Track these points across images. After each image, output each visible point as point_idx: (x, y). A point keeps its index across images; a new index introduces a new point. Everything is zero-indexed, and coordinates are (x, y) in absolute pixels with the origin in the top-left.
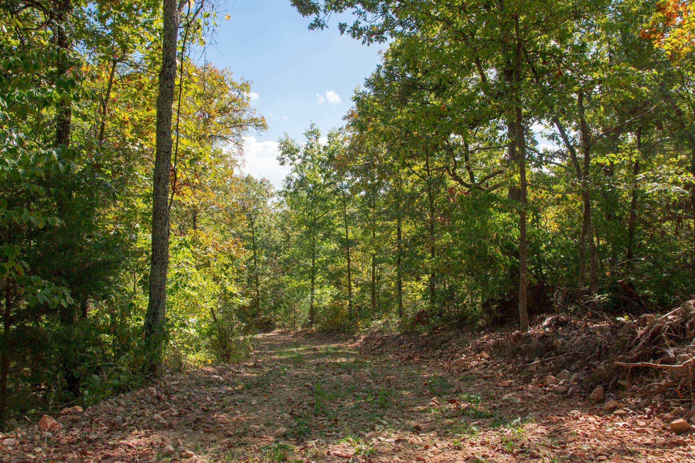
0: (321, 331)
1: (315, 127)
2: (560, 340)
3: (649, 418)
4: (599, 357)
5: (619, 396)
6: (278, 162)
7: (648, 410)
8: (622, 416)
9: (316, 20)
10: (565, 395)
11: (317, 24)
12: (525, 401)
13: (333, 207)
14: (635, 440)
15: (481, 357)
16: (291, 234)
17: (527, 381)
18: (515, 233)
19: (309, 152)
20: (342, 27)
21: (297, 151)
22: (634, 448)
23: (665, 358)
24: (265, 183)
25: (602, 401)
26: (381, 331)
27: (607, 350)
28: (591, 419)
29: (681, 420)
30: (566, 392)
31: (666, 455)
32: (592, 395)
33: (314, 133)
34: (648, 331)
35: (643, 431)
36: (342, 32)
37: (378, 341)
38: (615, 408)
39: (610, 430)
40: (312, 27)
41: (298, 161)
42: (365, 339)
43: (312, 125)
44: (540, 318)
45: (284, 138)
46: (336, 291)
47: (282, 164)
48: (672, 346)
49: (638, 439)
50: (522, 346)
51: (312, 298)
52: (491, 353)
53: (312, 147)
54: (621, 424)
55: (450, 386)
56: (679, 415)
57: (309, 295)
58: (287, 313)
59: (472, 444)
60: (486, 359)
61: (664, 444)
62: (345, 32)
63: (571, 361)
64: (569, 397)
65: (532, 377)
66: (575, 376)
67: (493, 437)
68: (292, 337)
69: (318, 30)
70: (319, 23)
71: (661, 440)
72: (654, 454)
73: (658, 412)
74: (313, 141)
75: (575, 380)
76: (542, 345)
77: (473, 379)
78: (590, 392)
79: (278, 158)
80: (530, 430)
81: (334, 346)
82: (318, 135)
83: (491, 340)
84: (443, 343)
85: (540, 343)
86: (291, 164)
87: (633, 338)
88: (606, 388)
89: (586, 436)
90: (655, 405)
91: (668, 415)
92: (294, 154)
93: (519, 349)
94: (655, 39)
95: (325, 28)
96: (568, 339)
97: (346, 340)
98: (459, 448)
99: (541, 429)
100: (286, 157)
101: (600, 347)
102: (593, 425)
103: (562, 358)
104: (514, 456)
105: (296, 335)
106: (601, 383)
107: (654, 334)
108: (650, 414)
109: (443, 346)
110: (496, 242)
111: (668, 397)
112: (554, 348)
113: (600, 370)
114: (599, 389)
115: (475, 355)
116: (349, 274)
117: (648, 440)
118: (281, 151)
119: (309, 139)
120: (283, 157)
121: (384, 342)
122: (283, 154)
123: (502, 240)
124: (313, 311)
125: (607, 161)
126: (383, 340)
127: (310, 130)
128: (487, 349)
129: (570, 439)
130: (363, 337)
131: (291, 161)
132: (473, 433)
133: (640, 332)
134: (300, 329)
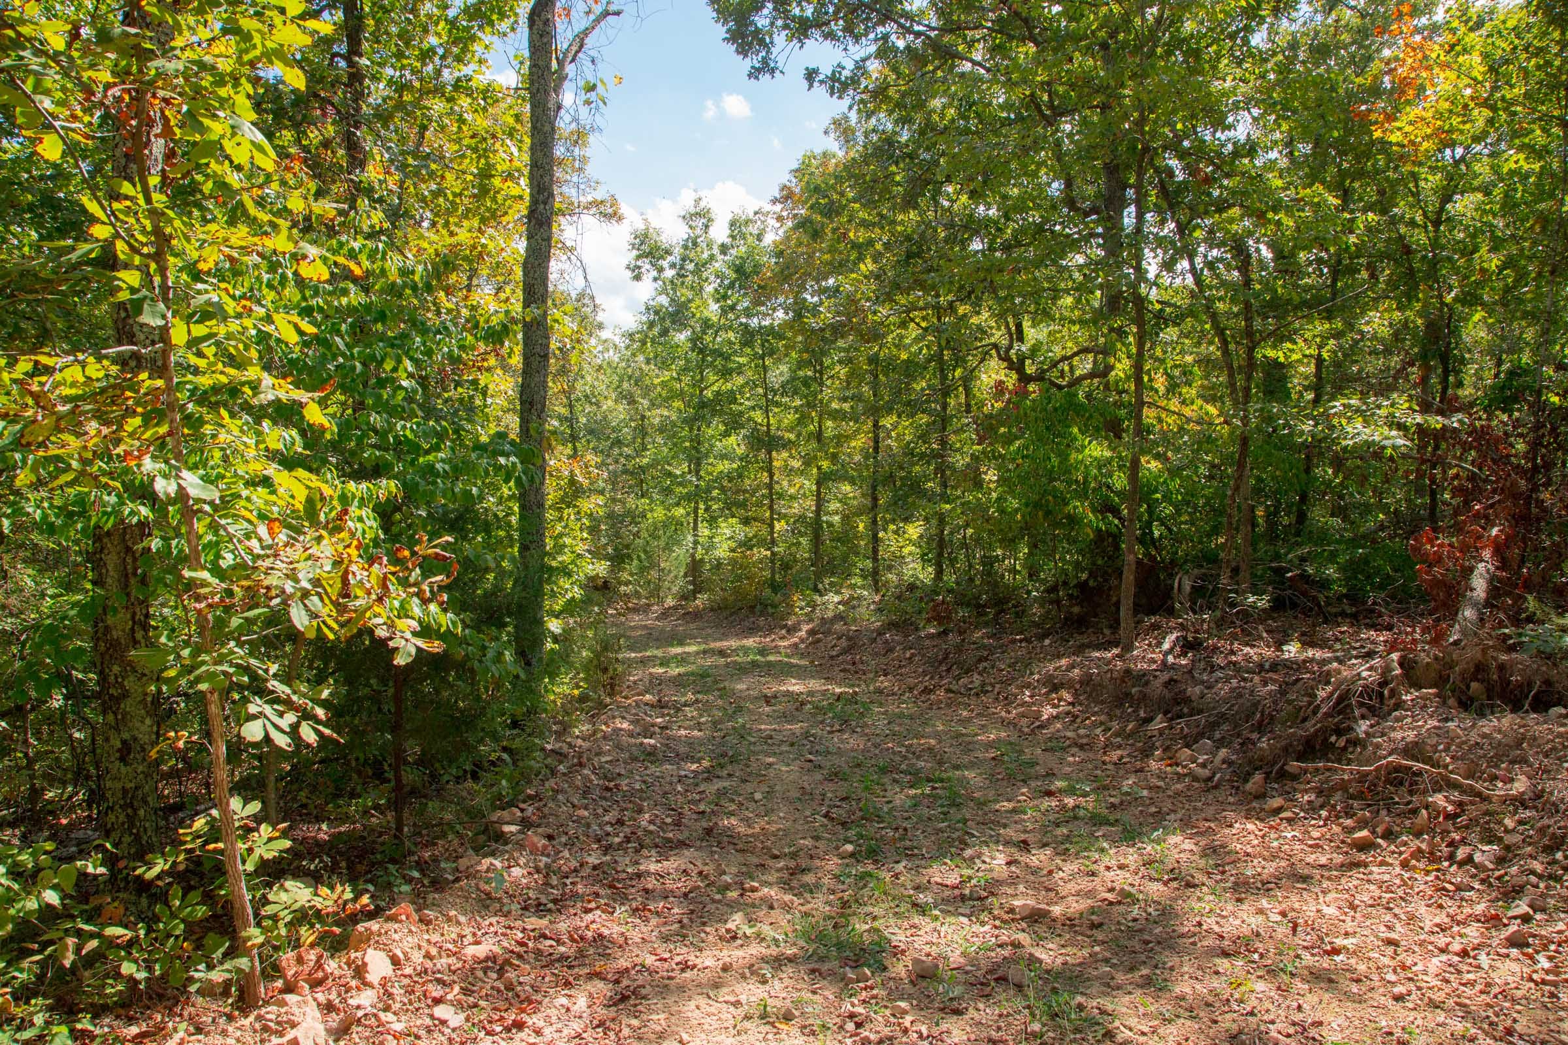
0: (717, 609)
1: (702, 204)
2: (1198, 690)
3: (1325, 825)
4: (1260, 728)
5: (1287, 788)
6: (629, 274)
7: (1324, 813)
8: (1290, 821)
9: (765, 61)
10: (1209, 785)
11: (766, 68)
12: (1153, 795)
13: (740, 370)
14: (1308, 860)
15: (1060, 700)
16: (648, 414)
17: (1146, 753)
18: (1120, 481)
19: (692, 255)
20: (811, 75)
21: (668, 252)
22: (1306, 871)
23: (1352, 735)
24: (586, 301)
25: (1261, 796)
26: (839, 617)
27: (1272, 718)
28: (1250, 826)
29: (1364, 833)
30: (1210, 779)
31: (1343, 881)
32: (1249, 786)
33: (700, 216)
34: (1332, 694)
35: (1317, 846)
36: (811, 86)
37: (839, 638)
38: (1279, 810)
39: (1275, 844)
40: (755, 73)
41: (669, 273)
42: (811, 632)
43: (698, 201)
44: (1152, 625)
45: (641, 226)
46: (742, 532)
47: (638, 278)
48: (1363, 717)
49: (1311, 859)
50: (1134, 690)
51: (696, 543)
52: (1076, 695)
53: (695, 244)
54: (1289, 835)
55: (1033, 764)
56: (1363, 824)
57: (690, 538)
58: (642, 570)
59: (1108, 868)
60: (1069, 704)
61: (1342, 865)
62: (816, 84)
63: (1213, 726)
64: (1216, 787)
65: (1153, 748)
66: (1223, 752)
67: (1131, 857)
68: (657, 618)
69: (765, 78)
70: (768, 65)
71: (1339, 859)
72: (1329, 879)
73: (1337, 817)
74: (698, 232)
75: (1224, 762)
76: (1168, 695)
77: (1064, 749)
78: (1246, 781)
79: (628, 267)
80: (1176, 846)
81: (750, 642)
82: (710, 220)
83: (1076, 671)
84: (980, 660)
85: (1166, 691)
86: (655, 279)
87: (1310, 703)
88: (1268, 774)
89: (1248, 855)
90: (1334, 806)
91: (1349, 822)
92: (662, 258)
93: (1128, 695)
94: (1376, 123)
95: (777, 74)
96: (1209, 688)
97: (771, 631)
98: (1093, 874)
99: (1188, 845)
100: (645, 265)
101: (1262, 713)
102: (1252, 837)
103: (1202, 719)
104: (1166, 884)
105: (665, 615)
106: (1261, 768)
107: (1341, 699)
108: (1326, 819)
109: (981, 667)
110: (1082, 495)
111: (1352, 797)
112: (1188, 700)
113: (1261, 749)
114: (1258, 777)
115: (1047, 694)
116: (772, 500)
117: (1323, 860)
118: (635, 253)
119: (691, 227)
120: (639, 263)
121: (853, 643)
122: (638, 257)
123: (1094, 490)
124: (695, 566)
125: (1280, 354)
126: (849, 639)
127: (693, 210)
128: (1067, 684)
129: (1227, 859)
130: (805, 628)
131: (655, 273)
132: (1102, 850)
133: (1321, 694)
134: (670, 602)
